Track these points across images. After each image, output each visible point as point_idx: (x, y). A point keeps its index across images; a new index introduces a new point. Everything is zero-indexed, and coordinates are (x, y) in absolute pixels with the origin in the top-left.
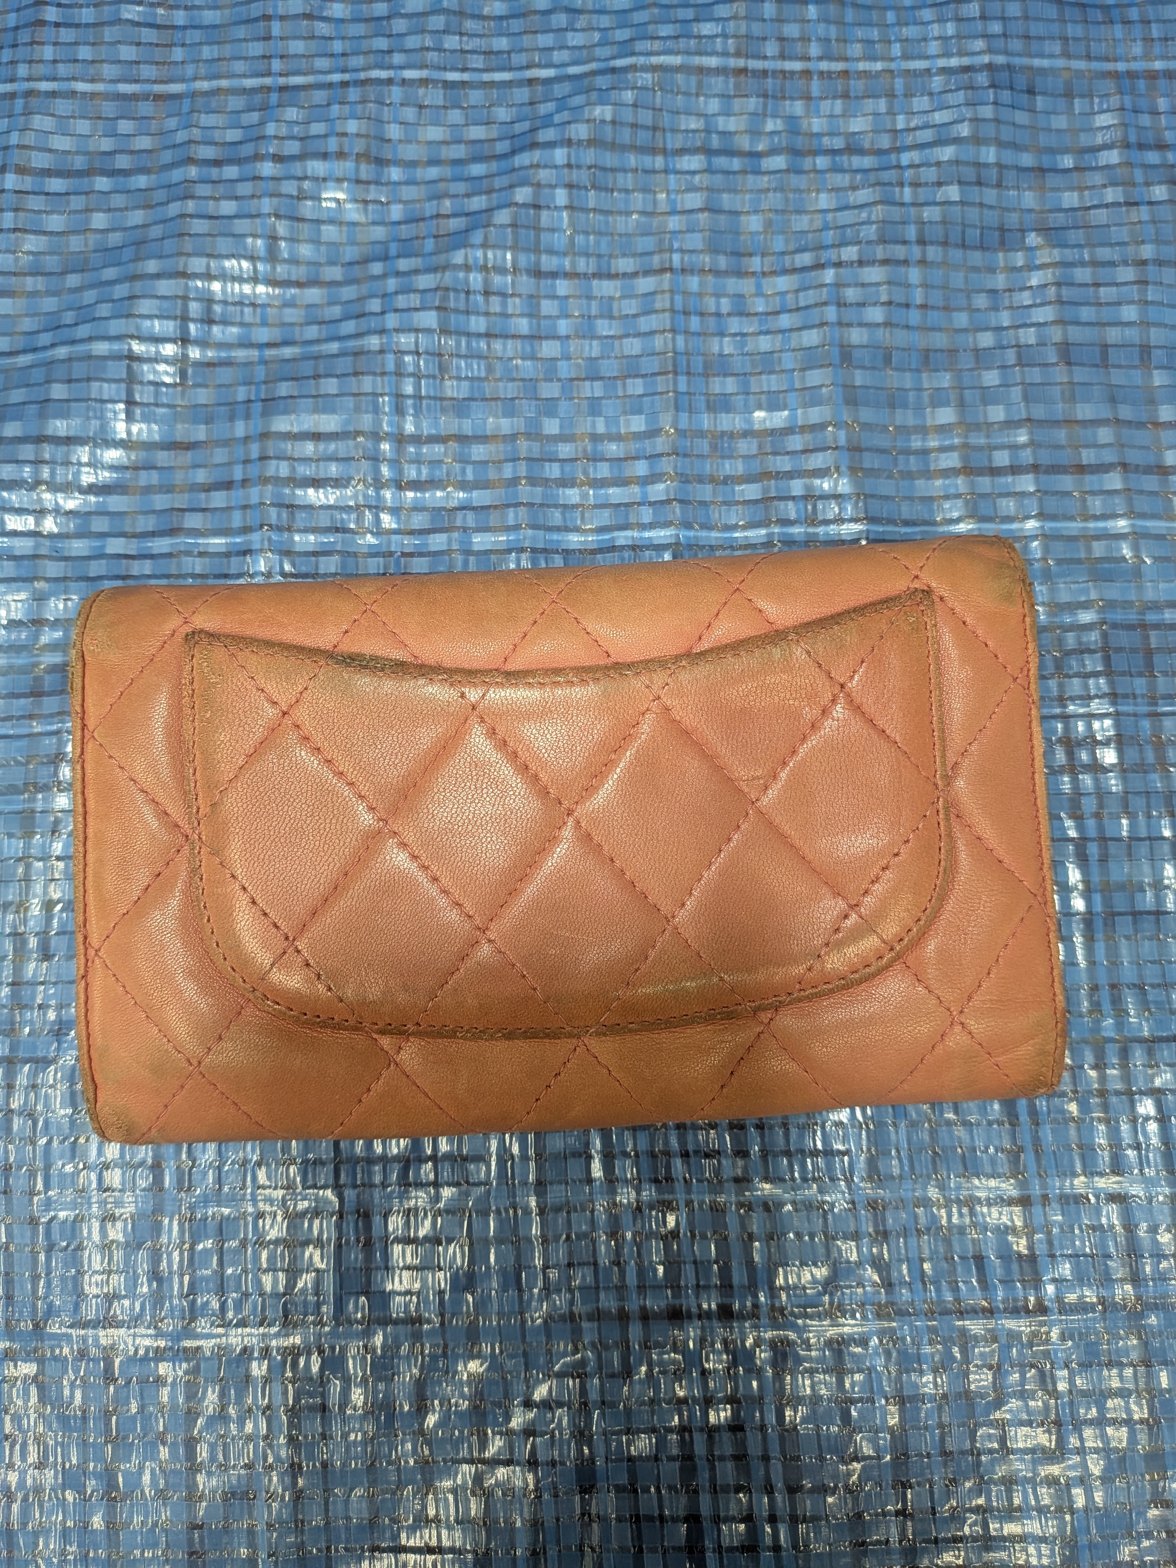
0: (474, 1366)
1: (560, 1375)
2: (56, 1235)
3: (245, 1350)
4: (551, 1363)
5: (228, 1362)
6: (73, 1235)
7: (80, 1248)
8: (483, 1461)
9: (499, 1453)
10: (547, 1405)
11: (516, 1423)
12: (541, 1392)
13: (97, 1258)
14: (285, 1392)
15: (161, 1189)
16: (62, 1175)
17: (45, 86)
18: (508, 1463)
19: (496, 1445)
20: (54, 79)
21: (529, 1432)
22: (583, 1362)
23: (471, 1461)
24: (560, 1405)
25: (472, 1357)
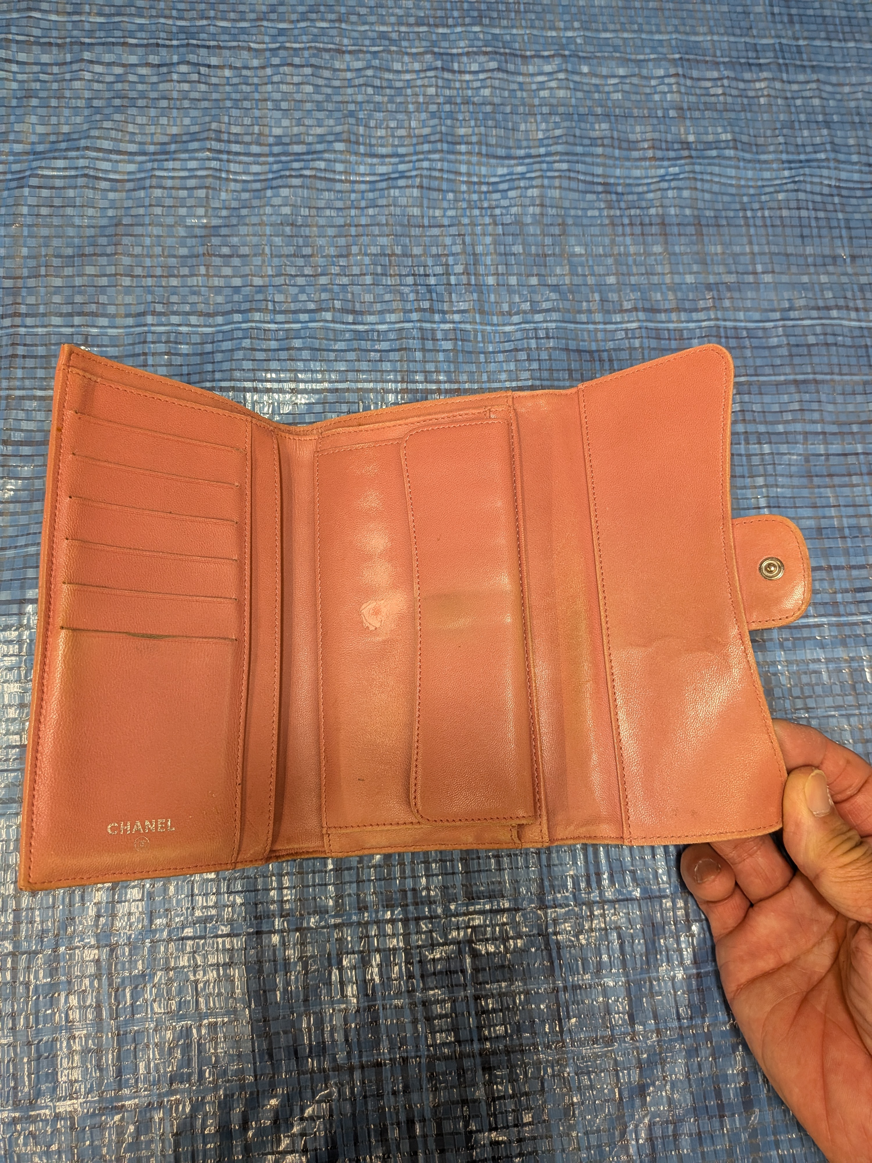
0: (273, 1102)
1: (319, 1102)
2: (42, 1048)
3: (149, 1104)
4: (314, 1097)
5: (140, 1112)
6: (52, 1049)
7: (55, 1056)
8: (280, 1153)
9: (287, 1147)
10: (312, 1118)
11: (295, 1130)
12: (308, 1112)
13: (65, 1061)
14: (172, 1125)
15: (101, 1020)
16: (45, 1016)
17: (18, 393)
18: (292, 1152)
19: (285, 1143)
20: (24, 389)
21: (303, 1134)
22: (330, 1094)
23: (272, 1153)
24: (319, 1118)
25: (273, 1097)
